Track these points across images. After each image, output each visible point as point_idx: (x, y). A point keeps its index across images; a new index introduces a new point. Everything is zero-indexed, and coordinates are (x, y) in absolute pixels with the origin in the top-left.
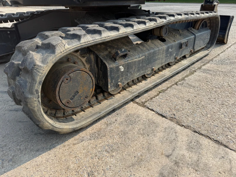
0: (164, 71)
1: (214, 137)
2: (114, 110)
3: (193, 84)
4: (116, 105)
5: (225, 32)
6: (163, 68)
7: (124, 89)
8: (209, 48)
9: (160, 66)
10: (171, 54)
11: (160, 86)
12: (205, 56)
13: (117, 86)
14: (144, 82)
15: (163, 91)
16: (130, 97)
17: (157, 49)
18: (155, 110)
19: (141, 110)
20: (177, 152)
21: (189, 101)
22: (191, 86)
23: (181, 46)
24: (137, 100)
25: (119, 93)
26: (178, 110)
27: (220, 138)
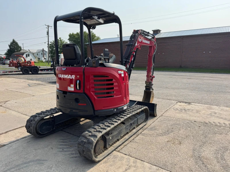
0: (125, 136)
1: (141, 159)
2: (109, 154)
3: (137, 141)
4: (110, 152)
5: (154, 111)
6: (125, 135)
7: (111, 146)
8: (146, 121)
9: (124, 134)
10: (128, 128)
11: (125, 143)
12: (144, 126)
13: (109, 145)
14: (118, 142)
15: (126, 145)
16: (114, 149)
17: (122, 128)
18: (123, 153)
19: (118, 153)
20: (130, 164)
21: (135, 148)
22: (136, 142)
23: (131, 124)
24: (116, 150)
25: (110, 147)
26: (131, 152)
27: (143, 159)
